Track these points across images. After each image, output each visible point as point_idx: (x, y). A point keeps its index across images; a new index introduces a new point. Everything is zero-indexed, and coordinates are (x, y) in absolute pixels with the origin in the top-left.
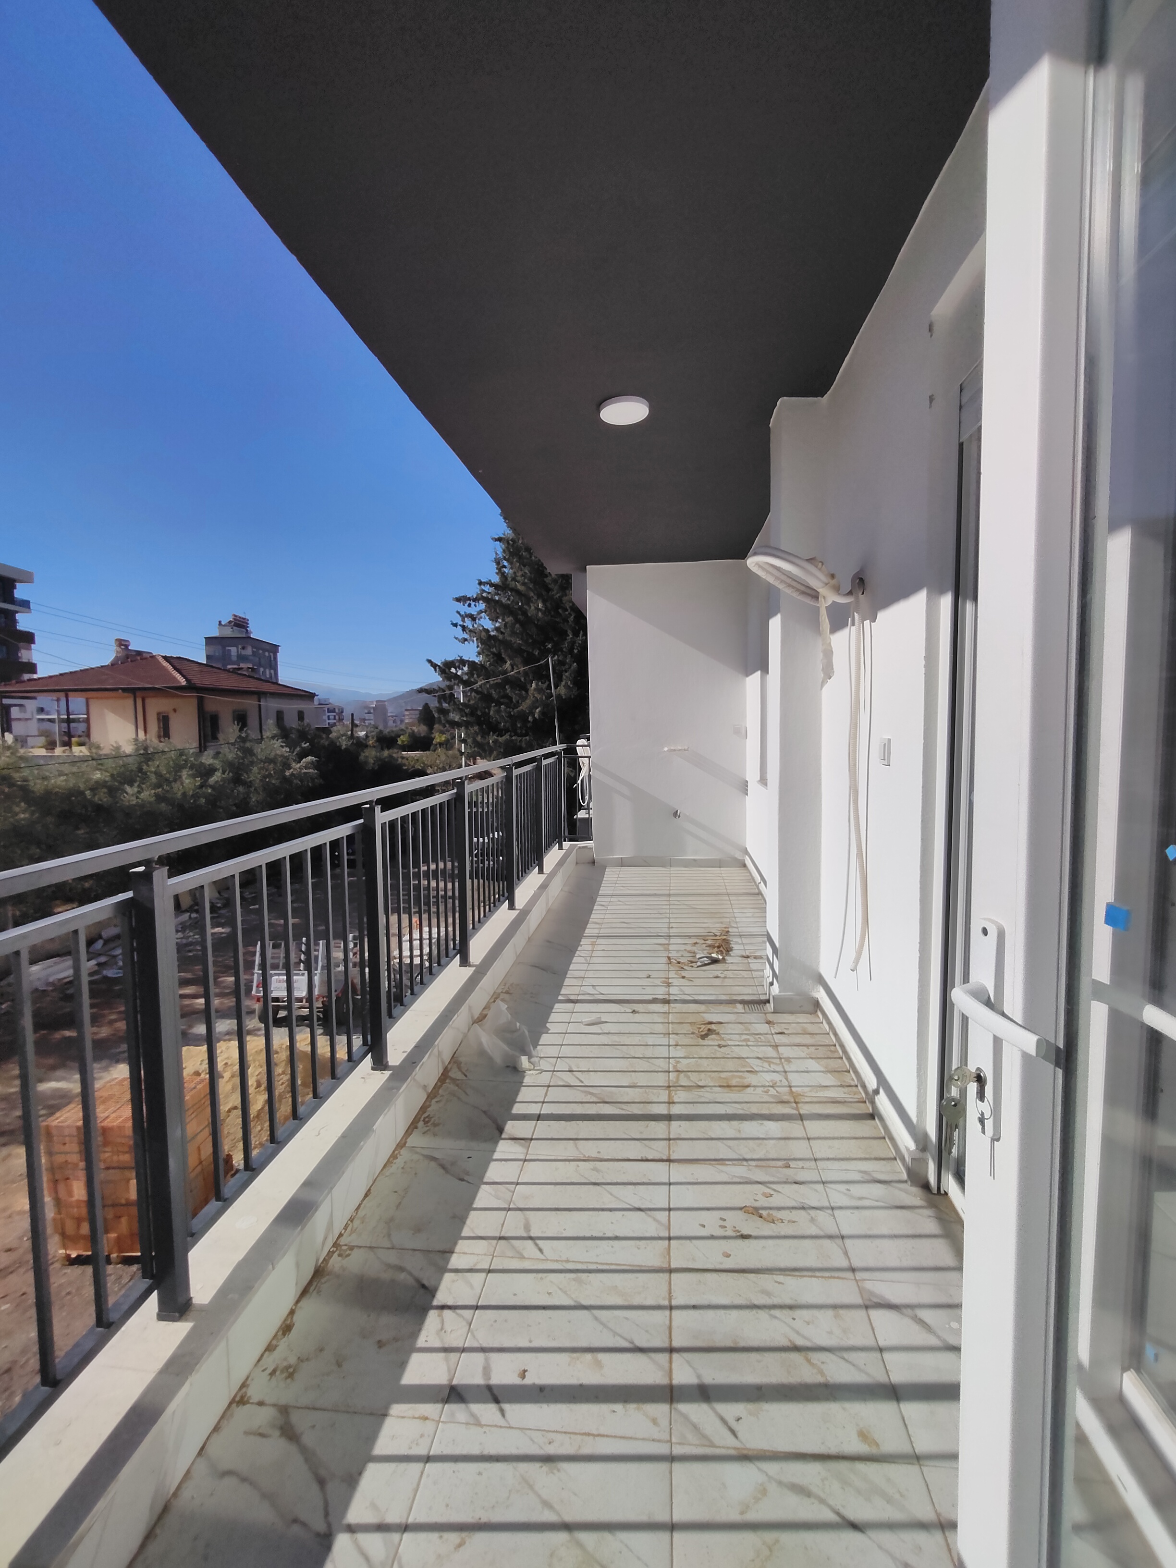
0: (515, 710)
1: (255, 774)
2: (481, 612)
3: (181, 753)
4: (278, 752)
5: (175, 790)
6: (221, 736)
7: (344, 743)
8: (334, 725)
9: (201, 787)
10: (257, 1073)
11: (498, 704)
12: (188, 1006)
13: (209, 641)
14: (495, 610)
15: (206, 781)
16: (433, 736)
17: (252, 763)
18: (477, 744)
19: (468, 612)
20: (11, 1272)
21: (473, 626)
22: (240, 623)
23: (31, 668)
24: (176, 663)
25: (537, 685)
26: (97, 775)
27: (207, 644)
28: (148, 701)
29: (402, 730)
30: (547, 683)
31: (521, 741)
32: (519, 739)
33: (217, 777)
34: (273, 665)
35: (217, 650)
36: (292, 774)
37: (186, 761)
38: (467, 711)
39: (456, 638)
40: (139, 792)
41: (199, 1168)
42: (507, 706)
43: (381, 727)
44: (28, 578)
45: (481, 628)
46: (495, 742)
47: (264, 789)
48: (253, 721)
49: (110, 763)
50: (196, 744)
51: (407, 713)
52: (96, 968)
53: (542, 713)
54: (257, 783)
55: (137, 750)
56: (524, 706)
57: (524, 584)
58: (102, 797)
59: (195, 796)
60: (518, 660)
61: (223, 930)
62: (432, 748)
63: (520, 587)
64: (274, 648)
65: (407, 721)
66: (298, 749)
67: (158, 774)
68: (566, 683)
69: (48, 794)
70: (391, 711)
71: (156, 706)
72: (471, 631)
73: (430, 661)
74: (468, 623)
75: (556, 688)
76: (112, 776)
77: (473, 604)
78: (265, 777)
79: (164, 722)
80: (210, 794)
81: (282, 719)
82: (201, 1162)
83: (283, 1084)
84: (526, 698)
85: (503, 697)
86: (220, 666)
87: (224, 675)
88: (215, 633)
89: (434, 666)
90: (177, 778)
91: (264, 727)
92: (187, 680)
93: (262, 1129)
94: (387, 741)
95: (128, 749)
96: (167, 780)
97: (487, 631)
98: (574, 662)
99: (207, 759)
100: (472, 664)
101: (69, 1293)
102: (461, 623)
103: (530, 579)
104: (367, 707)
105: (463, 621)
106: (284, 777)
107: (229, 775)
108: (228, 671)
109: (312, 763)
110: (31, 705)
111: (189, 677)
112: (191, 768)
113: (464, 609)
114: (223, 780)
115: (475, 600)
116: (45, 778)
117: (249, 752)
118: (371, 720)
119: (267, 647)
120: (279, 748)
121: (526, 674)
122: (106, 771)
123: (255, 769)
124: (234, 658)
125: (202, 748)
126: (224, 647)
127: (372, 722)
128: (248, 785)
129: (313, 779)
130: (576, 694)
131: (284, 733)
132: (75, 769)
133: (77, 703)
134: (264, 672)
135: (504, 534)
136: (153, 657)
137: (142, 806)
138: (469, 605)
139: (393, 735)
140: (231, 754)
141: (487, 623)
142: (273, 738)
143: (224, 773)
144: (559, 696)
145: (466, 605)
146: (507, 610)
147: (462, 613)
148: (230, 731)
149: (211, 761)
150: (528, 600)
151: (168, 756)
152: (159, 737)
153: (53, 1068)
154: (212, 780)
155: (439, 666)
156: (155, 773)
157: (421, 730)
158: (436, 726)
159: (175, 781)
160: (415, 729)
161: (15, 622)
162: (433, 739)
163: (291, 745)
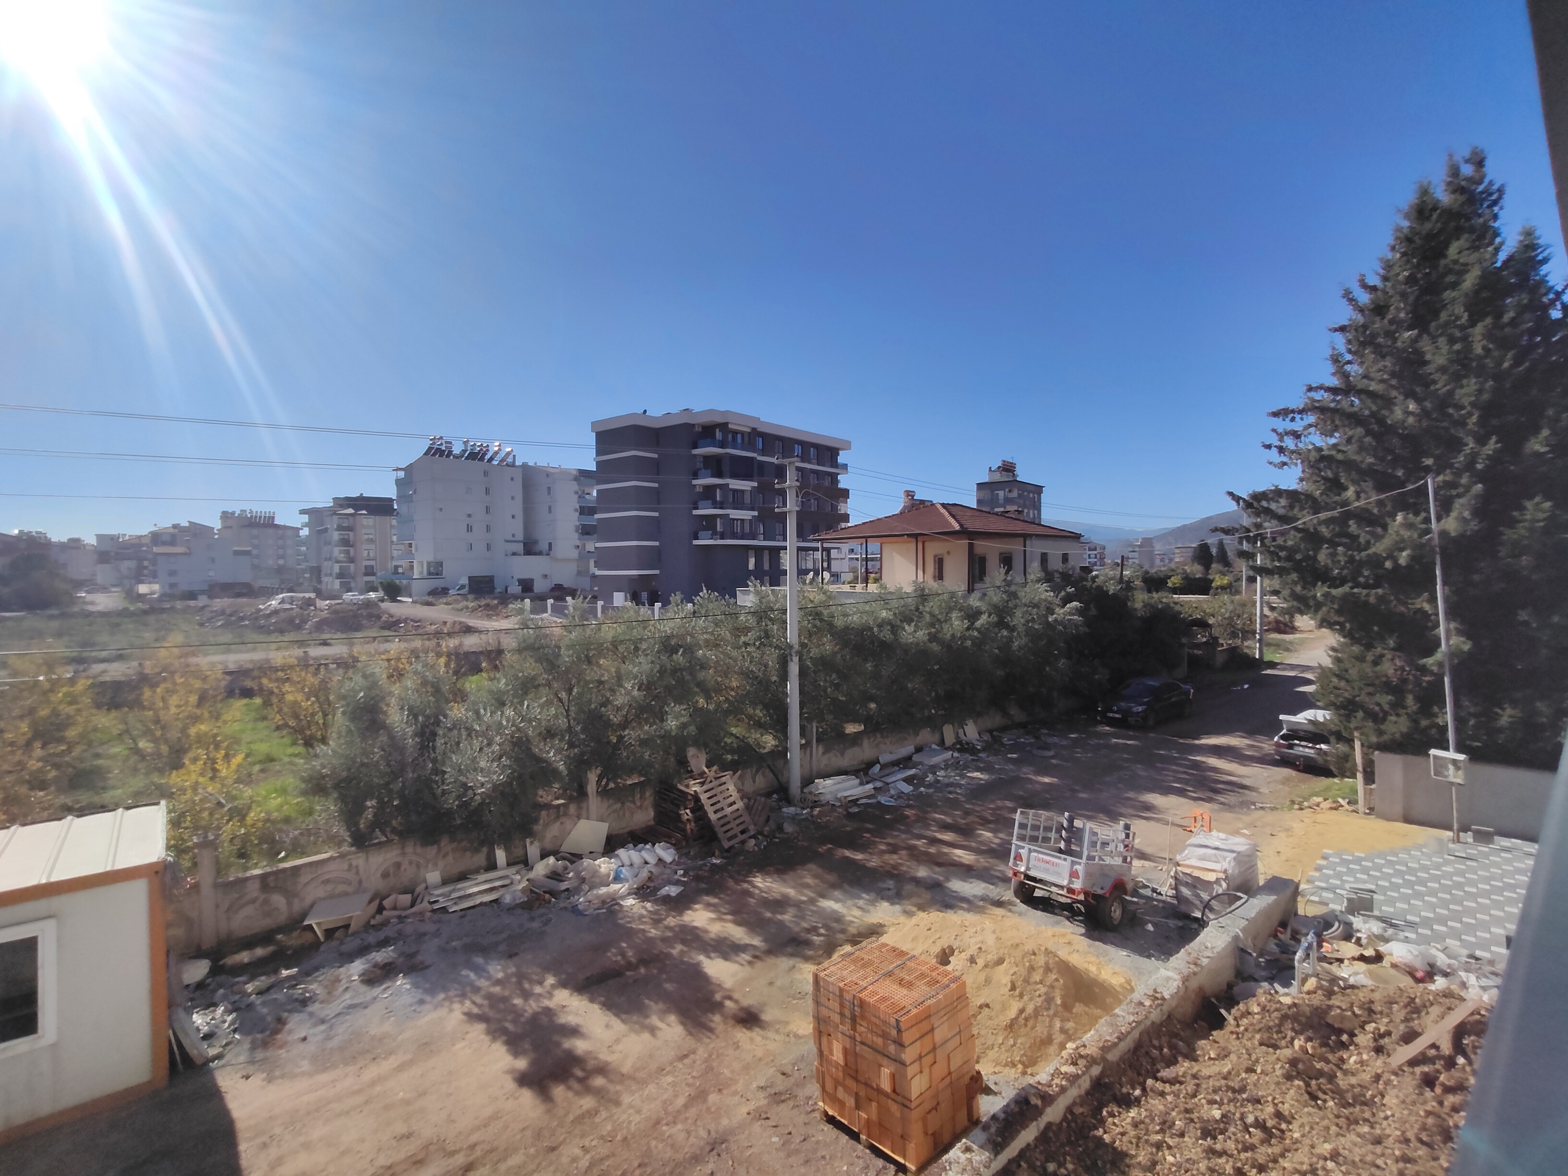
0: (1364, 554)
1: (1018, 619)
2: (1310, 426)
3: (953, 595)
4: (1043, 597)
5: (945, 630)
6: (987, 579)
7: (1112, 588)
8: (1095, 564)
9: (968, 629)
10: (1012, 972)
11: (1333, 544)
12: (946, 854)
13: (981, 486)
14: (1333, 421)
15: (973, 624)
16: (1211, 577)
17: (1016, 607)
18: (1295, 596)
19: (1289, 429)
20: (783, 1101)
21: (1296, 445)
22: (1008, 468)
23: (846, 518)
24: (953, 509)
25: (1405, 518)
26: (884, 614)
27: (978, 489)
28: (927, 544)
29: (1173, 570)
30: (1423, 515)
31: (1368, 595)
32: (1365, 592)
33: (983, 620)
34: (1037, 506)
35: (986, 495)
36: (1056, 620)
37: (956, 602)
38: (1283, 554)
39: (1271, 463)
40: (915, 631)
41: (947, 1080)
42: (1348, 547)
43: (1146, 567)
44: (847, 445)
45: (1310, 447)
46: (1326, 595)
47: (1027, 635)
48: (1018, 563)
49: (894, 604)
50: (964, 587)
51: (1177, 551)
52: (873, 792)
53: (1413, 558)
54: (1021, 628)
55: (915, 591)
56: (1380, 548)
57: (1382, 381)
58: (886, 635)
59: (963, 638)
60: (1368, 485)
61: (982, 776)
62: (1211, 591)
63: (1373, 386)
64: (1039, 489)
65: (1177, 560)
66: (1063, 593)
67: (932, 615)
68: (1460, 513)
69: (847, 629)
70: (1159, 548)
71: (934, 549)
72: (1293, 452)
73: (1231, 494)
74: (1289, 443)
75: (1439, 519)
76: (895, 614)
77: (1298, 417)
78: (1028, 622)
79: (940, 563)
80: (976, 638)
81: (1047, 560)
82: (950, 1073)
83: (1040, 996)
84: (1382, 537)
85: (1339, 535)
86: (987, 510)
87: (992, 518)
88: (986, 479)
89: (1237, 499)
90: (948, 620)
91: (1029, 570)
92: (961, 525)
93: (1014, 1045)
94: (1155, 583)
95: (909, 589)
96: (939, 620)
97: (1320, 450)
98: (1476, 483)
99: (974, 601)
100: (1292, 495)
101: (823, 1157)
102: (1278, 443)
103: (1393, 374)
104: (1131, 545)
105: (1281, 440)
106: (1048, 623)
107: (994, 618)
108: (996, 514)
109: (1077, 609)
110: (845, 547)
111: (963, 522)
112: (960, 610)
113: (1283, 424)
114: (988, 623)
115: (1301, 412)
116: (846, 615)
117: (1014, 595)
118: (1135, 559)
119: (1032, 488)
120: (1043, 592)
121: (1380, 503)
122: (890, 610)
123: (1018, 613)
124: (1001, 502)
125: (971, 590)
126: (993, 492)
127: (1137, 561)
128: (1012, 629)
129: (1076, 626)
130: (1476, 528)
131: (1048, 577)
132: (867, 608)
133: (874, 546)
134: (1028, 513)
135: (1350, 320)
136: (933, 505)
137: (917, 644)
138: (1293, 420)
139: (1162, 575)
140: (996, 597)
141: (1316, 439)
142: (1038, 581)
143: (989, 616)
144: (1443, 534)
145: (1288, 420)
146: (1354, 419)
147: (1280, 430)
148: (996, 574)
149: (978, 604)
150: (1388, 402)
151: (941, 597)
152: (934, 577)
153: (834, 886)
154: (978, 624)
155: (1244, 500)
156: (930, 613)
157: (1196, 570)
158: (1214, 566)
159: (946, 621)
160: (1188, 569)
161: (837, 482)
162: (1212, 581)
163: (1056, 589)
